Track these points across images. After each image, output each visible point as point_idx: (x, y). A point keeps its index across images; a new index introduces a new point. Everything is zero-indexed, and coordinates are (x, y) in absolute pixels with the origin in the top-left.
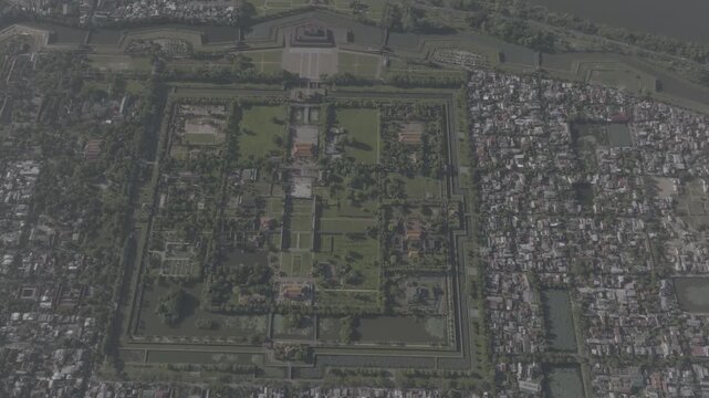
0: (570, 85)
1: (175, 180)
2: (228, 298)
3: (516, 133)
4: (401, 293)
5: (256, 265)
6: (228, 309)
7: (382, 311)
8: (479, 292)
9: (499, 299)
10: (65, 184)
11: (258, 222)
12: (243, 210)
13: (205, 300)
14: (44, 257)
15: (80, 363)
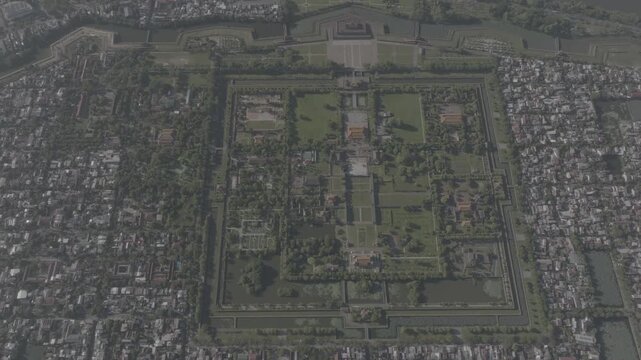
0: (590, 67)
1: (243, 164)
2: (304, 268)
3: (546, 112)
4: (459, 259)
5: (327, 238)
6: (305, 278)
7: (445, 276)
8: (529, 256)
9: (548, 261)
10: (145, 170)
11: (322, 200)
12: (307, 188)
13: (284, 272)
14: (134, 237)
15: (178, 331)
